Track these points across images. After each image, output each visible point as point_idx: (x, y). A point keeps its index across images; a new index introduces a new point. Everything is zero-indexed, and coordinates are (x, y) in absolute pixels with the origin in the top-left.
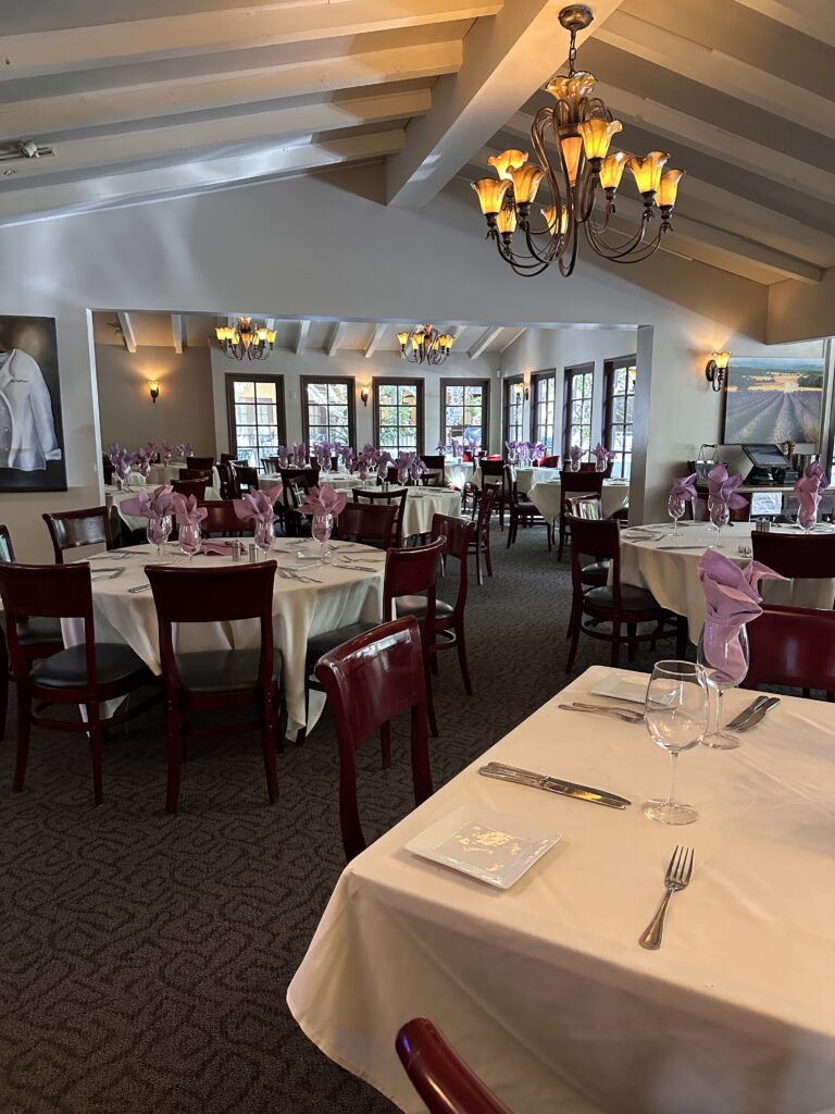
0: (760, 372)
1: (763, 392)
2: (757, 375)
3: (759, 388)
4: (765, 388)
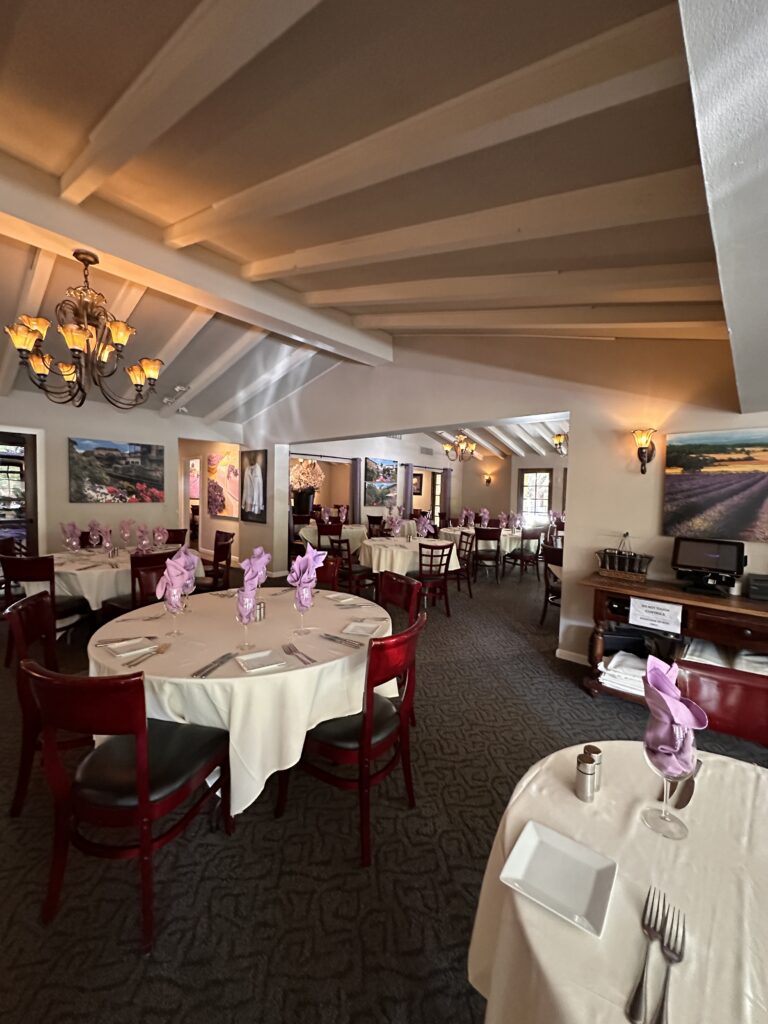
0: (722, 448)
1: (731, 474)
2: (717, 452)
3: (725, 469)
4: (733, 469)
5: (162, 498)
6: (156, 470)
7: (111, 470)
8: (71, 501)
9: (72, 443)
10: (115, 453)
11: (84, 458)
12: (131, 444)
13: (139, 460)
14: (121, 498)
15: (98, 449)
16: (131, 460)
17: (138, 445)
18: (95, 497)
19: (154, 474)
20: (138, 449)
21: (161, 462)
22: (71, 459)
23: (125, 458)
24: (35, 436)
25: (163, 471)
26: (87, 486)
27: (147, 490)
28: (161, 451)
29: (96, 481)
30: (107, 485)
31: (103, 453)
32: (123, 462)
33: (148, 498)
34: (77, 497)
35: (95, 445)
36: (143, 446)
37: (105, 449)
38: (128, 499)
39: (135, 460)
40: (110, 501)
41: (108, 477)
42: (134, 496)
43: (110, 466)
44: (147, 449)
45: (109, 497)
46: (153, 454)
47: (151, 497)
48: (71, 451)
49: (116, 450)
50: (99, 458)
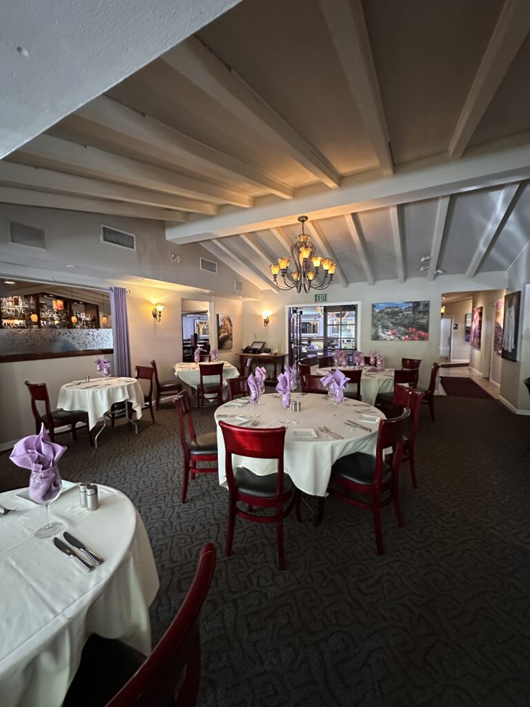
5: (427, 337)
6: (423, 318)
7: (394, 320)
8: (372, 340)
9: (374, 306)
10: (396, 309)
11: (379, 315)
12: (406, 303)
13: (411, 312)
14: (399, 337)
15: (386, 308)
16: (405, 313)
17: (411, 302)
18: (384, 337)
19: (421, 321)
20: (411, 305)
21: (426, 312)
22: (373, 315)
23: (402, 312)
24: (357, 305)
25: (428, 318)
26: (380, 330)
27: (416, 331)
28: (427, 305)
29: (385, 327)
30: (391, 330)
31: (389, 310)
32: (401, 315)
33: (417, 338)
34: (376, 337)
35: (384, 306)
36: (414, 303)
37: (390, 308)
38: (403, 338)
39: (409, 313)
40: (391, 340)
41: (391, 325)
42: (407, 337)
43: (393, 318)
44: (417, 304)
45: (392, 337)
46: (421, 308)
47: (419, 337)
48: (373, 311)
49: (397, 307)
50: (387, 313)
